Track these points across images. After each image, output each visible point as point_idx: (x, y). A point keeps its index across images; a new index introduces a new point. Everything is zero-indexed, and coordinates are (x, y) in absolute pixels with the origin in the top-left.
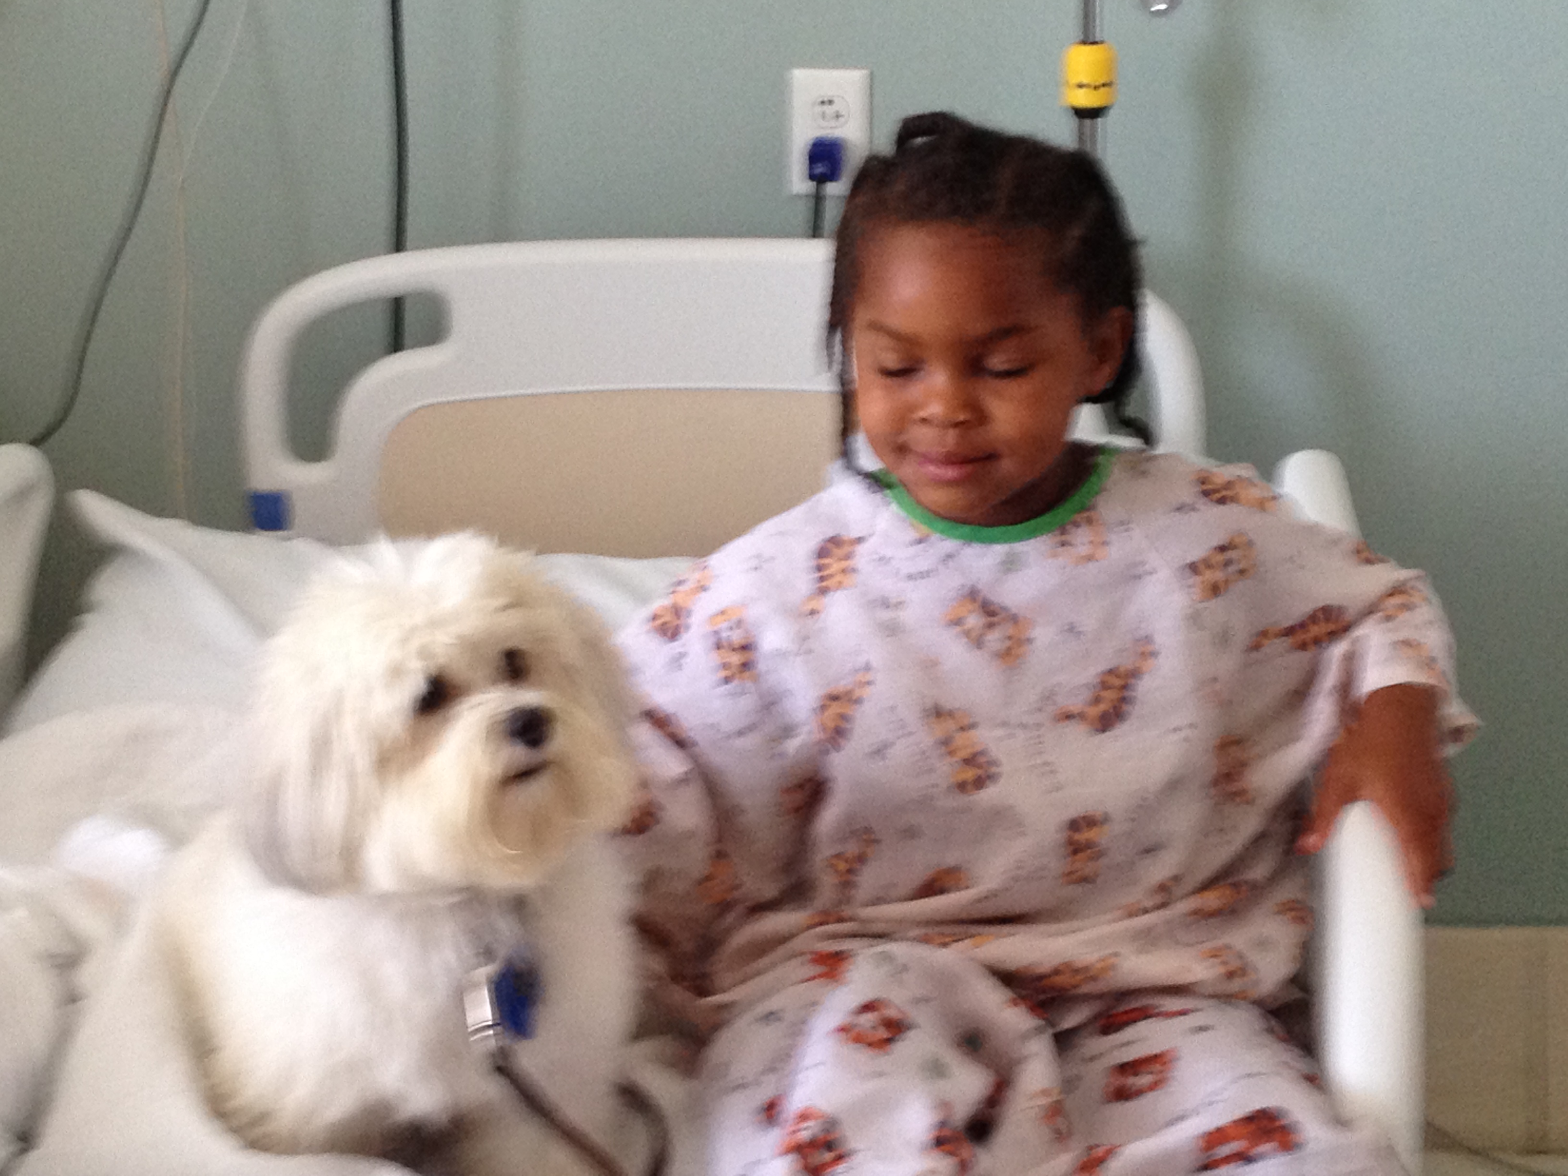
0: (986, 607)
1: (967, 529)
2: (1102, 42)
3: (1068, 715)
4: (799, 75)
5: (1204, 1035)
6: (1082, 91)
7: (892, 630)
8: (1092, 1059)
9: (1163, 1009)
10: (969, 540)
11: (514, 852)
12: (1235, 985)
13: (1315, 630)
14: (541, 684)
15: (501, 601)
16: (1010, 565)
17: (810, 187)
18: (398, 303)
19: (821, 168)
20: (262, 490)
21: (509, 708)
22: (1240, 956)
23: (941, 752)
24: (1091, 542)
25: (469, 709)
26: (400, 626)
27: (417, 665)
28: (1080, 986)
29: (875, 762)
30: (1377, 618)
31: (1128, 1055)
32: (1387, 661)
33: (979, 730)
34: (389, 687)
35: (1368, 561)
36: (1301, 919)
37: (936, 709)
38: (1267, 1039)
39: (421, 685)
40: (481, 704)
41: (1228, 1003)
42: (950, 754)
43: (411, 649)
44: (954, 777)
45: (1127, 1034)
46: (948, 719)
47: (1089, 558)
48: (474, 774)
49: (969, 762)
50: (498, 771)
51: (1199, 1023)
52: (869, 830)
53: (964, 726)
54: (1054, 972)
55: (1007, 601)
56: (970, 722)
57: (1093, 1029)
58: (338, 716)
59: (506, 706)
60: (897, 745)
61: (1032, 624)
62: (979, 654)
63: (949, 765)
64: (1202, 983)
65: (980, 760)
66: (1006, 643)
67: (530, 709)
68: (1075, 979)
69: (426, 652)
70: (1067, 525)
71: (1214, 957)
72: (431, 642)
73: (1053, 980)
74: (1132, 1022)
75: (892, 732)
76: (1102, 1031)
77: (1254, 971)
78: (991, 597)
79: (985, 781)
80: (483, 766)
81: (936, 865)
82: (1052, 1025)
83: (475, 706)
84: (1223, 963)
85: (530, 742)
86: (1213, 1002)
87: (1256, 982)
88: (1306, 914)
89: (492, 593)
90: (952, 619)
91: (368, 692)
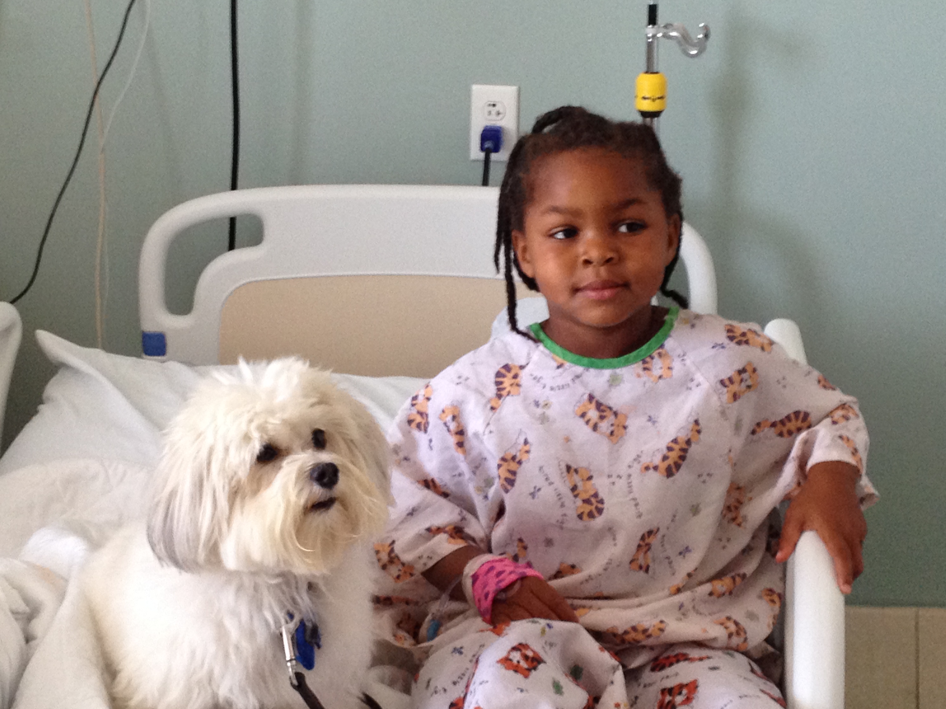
0: (599, 406)
1: (586, 360)
2: (657, 73)
3: (647, 468)
4: (475, 88)
5: (715, 672)
6: (647, 101)
7: (544, 419)
8: (650, 685)
9: (690, 657)
10: (588, 367)
11: (309, 551)
12: (736, 641)
13: (792, 426)
14: (334, 451)
15: (313, 400)
16: (614, 382)
17: (482, 155)
18: (233, 221)
19: (488, 145)
20: (149, 332)
21: (311, 464)
22: (736, 623)
23: (570, 495)
24: (661, 368)
25: (288, 463)
26: (249, 411)
27: (256, 435)
28: (641, 641)
29: (529, 499)
30: (828, 420)
31: (670, 683)
32: (828, 447)
33: (593, 481)
34: (239, 448)
35: (825, 387)
36: (773, 601)
37: (568, 468)
38: (751, 676)
39: (257, 447)
40: (294, 461)
41: (728, 654)
42: (576, 496)
43: (253, 426)
44: (577, 510)
45: (668, 671)
46: (574, 474)
47: (660, 377)
48: (288, 502)
49: (587, 501)
50: (302, 501)
51: (711, 665)
52: (521, 540)
53: (585, 478)
54: (626, 632)
55: (611, 403)
56: (589, 475)
57: (648, 668)
58: (209, 464)
59: (309, 462)
60: (542, 490)
61: (626, 417)
62: (595, 435)
63: (575, 503)
64: (715, 639)
65: (593, 500)
66: (612, 428)
67: (323, 465)
68: (640, 637)
69: (262, 428)
70: (647, 357)
71: (722, 624)
72: (266, 422)
73: (627, 637)
74: (671, 664)
75: (540, 482)
76: (653, 670)
77: (745, 633)
78: (602, 401)
79: (596, 513)
80: (293, 498)
81: (561, 563)
82: (624, 667)
83: (292, 462)
84: (726, 628)
85: (323, 485)
86: (720, 653)
87: (746, 639)
88: (776, 599)
89: (306, 396)
90: (580, 413)
91: (227, 450)
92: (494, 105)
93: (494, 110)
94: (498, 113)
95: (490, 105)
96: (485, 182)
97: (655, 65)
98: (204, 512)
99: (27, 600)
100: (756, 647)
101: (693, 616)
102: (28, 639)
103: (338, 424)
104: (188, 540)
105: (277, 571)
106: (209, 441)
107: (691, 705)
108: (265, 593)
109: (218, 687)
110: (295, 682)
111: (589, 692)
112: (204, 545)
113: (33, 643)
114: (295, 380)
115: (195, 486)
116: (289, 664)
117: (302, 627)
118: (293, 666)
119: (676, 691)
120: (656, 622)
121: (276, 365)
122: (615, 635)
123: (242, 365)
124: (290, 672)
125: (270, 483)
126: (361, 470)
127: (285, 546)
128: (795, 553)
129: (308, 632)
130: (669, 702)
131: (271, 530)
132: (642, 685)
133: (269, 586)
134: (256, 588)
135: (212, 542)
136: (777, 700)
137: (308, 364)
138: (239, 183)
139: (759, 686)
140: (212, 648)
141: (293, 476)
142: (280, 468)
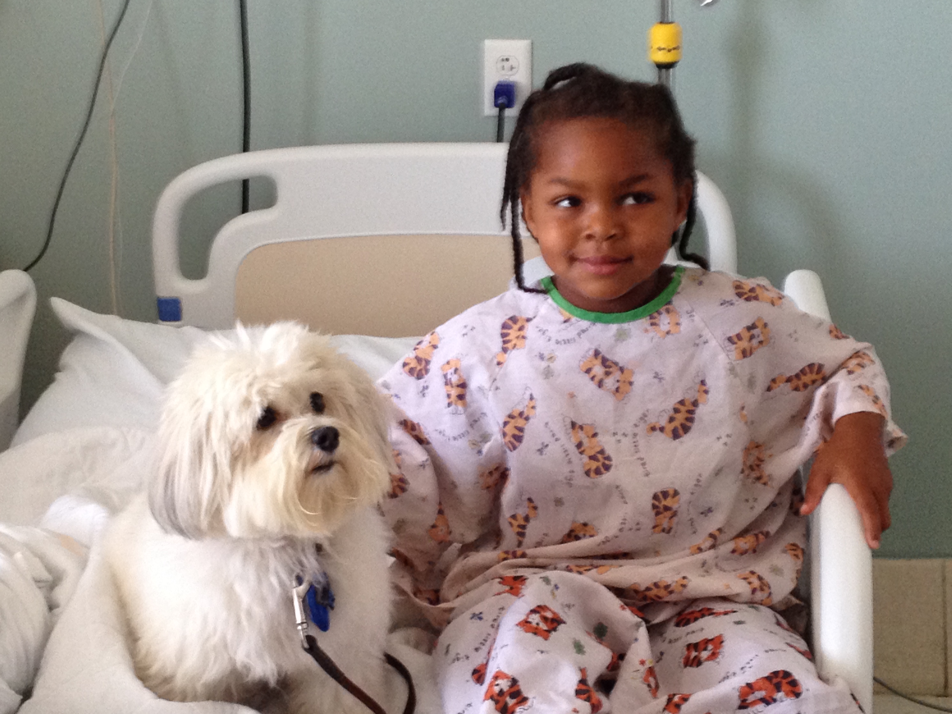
0: (605, 362)
1: (593, 315)
2: (673, 23)
3: (653, 429)
4: (488, 43)
5: (740, 626)
6: (661, 53)
7: (548, 374)
8: (676, 640)
9: (714, 611)
10: (595, 321)
11: (312, 514)
12: (759, 596)
13: (807, 379)
14: (331, 414)
15: (311, 363)
16: (621, 336)
17: (495, 111)
18: (245, 183)
19: (501, 101)
20: (163, 296)
21: (311, 427)
22: (760, 578)
23: (576, 451)
24: (669, 323)
25: (288, 427)
26: (248, 376)
27: (256, 399)
28: (663, 597)
29: (537, 456)
30: (843, 372)
31: (694, 639)
32: (850, 398)
33: (599, 438)
34: (239, 412)
35: (837, 337)
36: (796, 556)
37: (573, 425)
38: (777, 629)
39: (258, 412)
40: (294, 425)
41: (753, 607)
42: (581, 453)
43: (254, 390)
44: (584, 467)
45: (693, 626)
46: (579, 430)
47: (668, 333)
48: (289, 466)
49: (593, 458)
50: (304, 465)
51: (737, 620)
52: (530, 500)
53: (590, 436)
54: (648, 589)
55: (616, 359)
56: (595, 432)
57: (672, 623)
58: (208, 430)
59: (309, 426)
60: (550, 447)
61: (632, 373)
62: (600, 392)
63: (581, 459)
64: (738, 595)
65: (600, 456)
66: (617, 385)
67: (324, 428)
68: (662, 593)
69: (262, 392)
70: (654, 313)
71: (745, 579)
72: (266, 386)
73: (649, 593)
74: (696, 619)
75: (547, 439)
76: (678, 625)
77: (769, 588)
78: (608, 356)
79: (602, 470)
80: (294, 462)
81: (574, 522)
82: (647, 621)
83: (291, 426)
84: (750, 583)
85: (323, 448)
86: (744, 607)
87: (770, 594)
88: (799, 553)
89: (304, 359)
90: (585, 369)
91: (226, 416)
92: (507, 60)
93: (507, 65)
94: (512, 68)
95: (503, 60)
96: (499, 139)
97: (670, 15)
98: (205, 478)
99: (49, 568)
100: (780, 602)
101: (715, 572)
102: (52, 607)
103: (335, 387)
104: (189, 505)
105: (280, 536)
106: (208, 407)
107: (718, 660)
108: (271, 556)
109: (235, 653)
110: (306, 645)
111: (613, 651)
112: (206, 510)
113: (56, 611)
114: (295, 344)
115: (194, 452)
116: (300, 628)
117: (312, 591)
118: (304, 629)
119: (702, 646)
120: (678, 578)
121: (274, 329)
122: (636, 591)
123: (240, 330)
124: (302, 635)
125: (269, 448)
126: (360, 433)
127: (289, 511)
128: (820, 505)
129: (320, 595)
130: (696, 657)
131: (274, 494)
132: (667, 641)
133: (274, 549)
134: (262, 554)
135: (215, 506)
136: (803, 653)
137: (307, 328)
138: (252, 144)
139: (785, 639)
140: (224, 615)
141: (294, 439)
142: (280, 432)
